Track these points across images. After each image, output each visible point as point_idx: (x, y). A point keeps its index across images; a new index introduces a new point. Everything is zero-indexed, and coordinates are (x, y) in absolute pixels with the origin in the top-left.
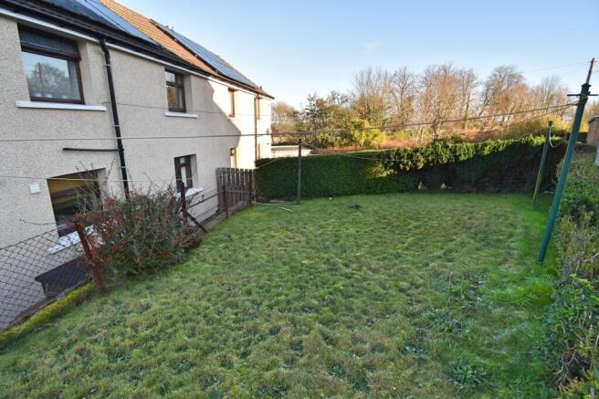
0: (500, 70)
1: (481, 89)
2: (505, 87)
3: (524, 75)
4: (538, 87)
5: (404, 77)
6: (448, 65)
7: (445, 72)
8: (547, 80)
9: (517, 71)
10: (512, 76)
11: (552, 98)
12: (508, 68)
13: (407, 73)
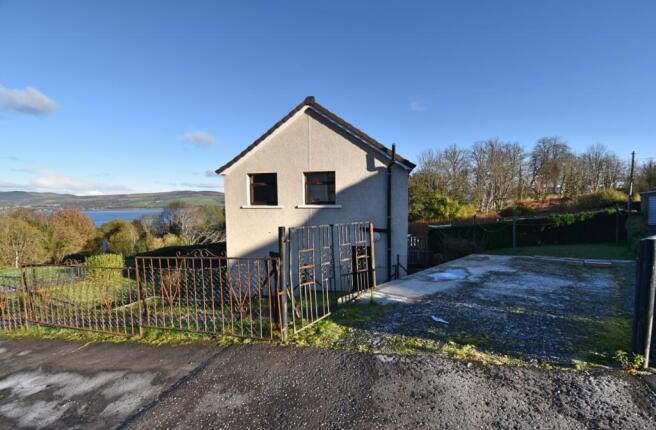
0: (544, 141)
1: (527, 160)
2: (551, 157)
3: (568, 145)
4: (584, 156)
5: (455, 153)
6: (493, 141)
7: (492, 146)
8: (592, 148)
9: (561, 141)
10: (556, 146)
11: (601, 165)
12: (551, 139)
13: (457, 149)
